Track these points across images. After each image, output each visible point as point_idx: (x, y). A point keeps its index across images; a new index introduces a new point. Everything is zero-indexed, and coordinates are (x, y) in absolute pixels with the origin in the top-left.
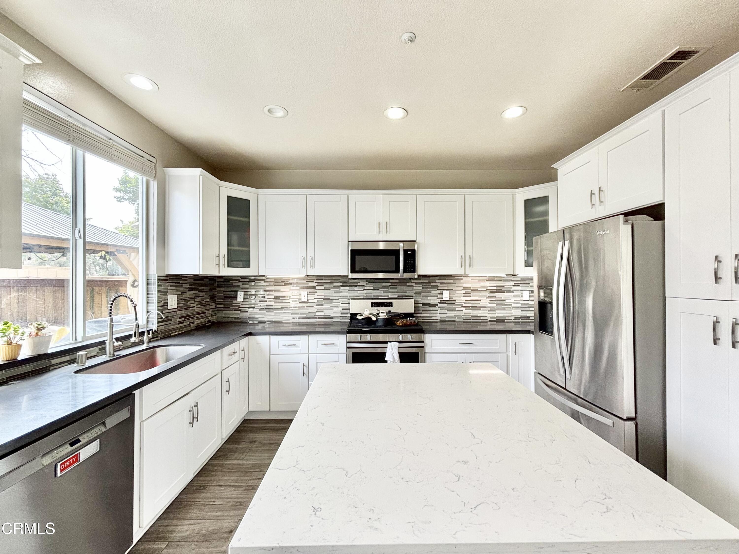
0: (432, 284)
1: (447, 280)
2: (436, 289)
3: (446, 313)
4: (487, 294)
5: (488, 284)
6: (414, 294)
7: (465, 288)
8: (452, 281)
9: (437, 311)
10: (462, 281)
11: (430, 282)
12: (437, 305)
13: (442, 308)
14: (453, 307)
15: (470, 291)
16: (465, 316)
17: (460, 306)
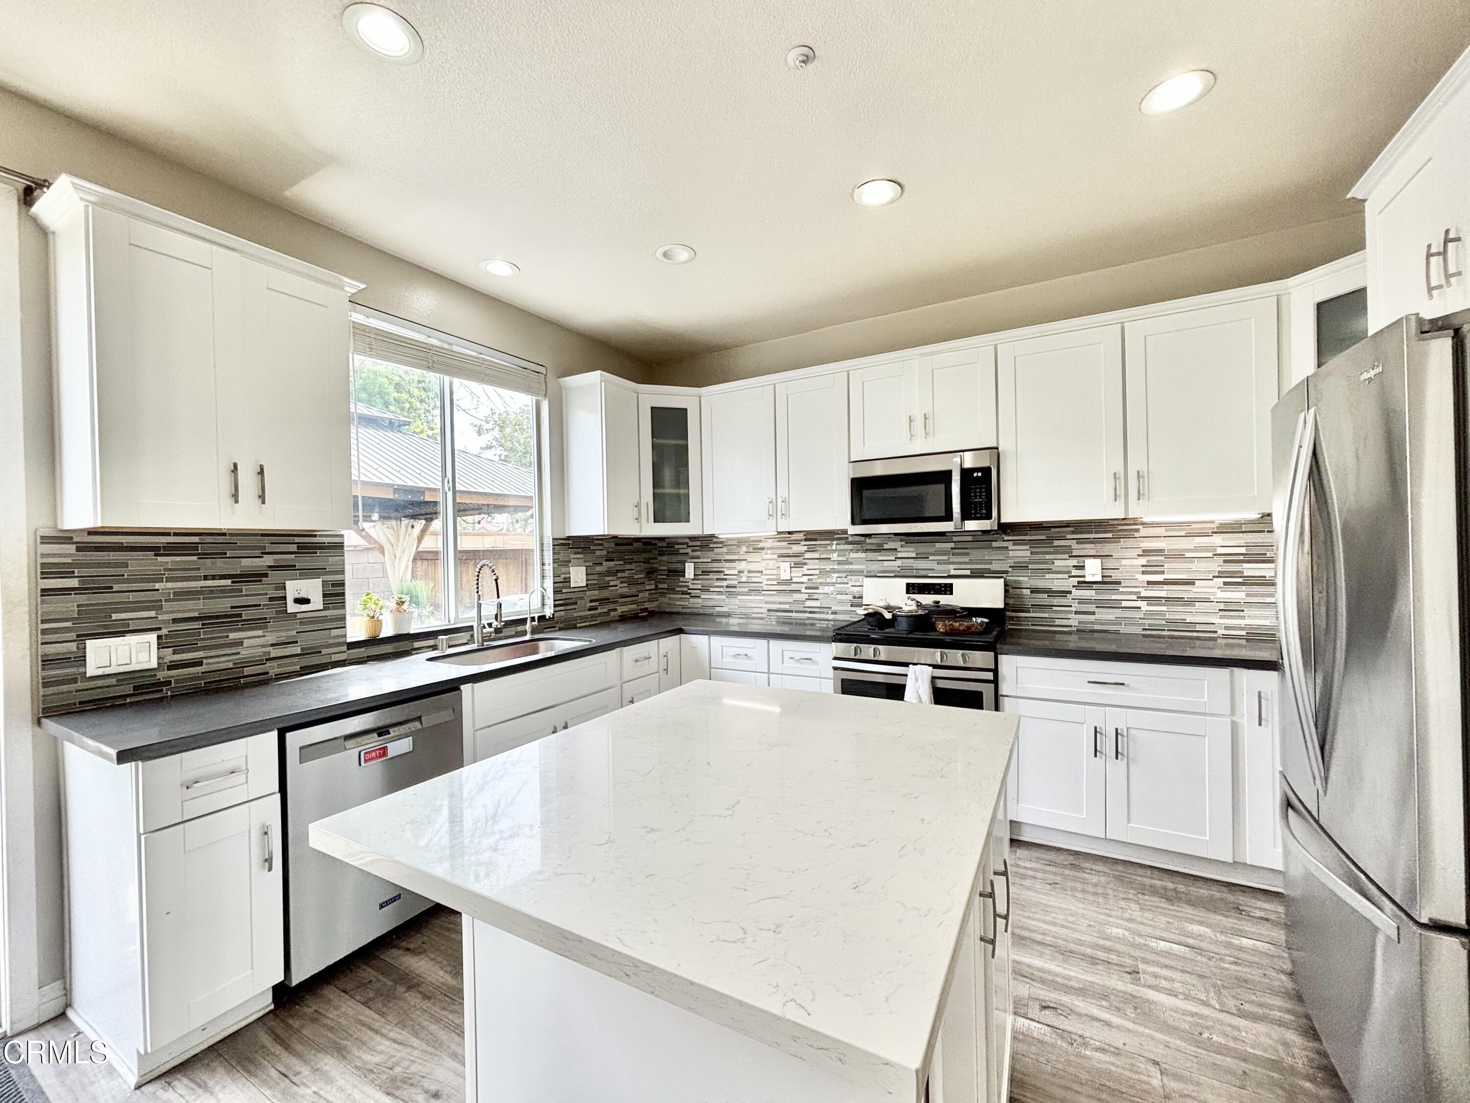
0: (1056, 543)
1: (1096, 532)
2: (1067, 556)
3: (1093, 613)
4: (1216, 566)
5: (1217, 540)
6: (1010, 567)
7: (1146, 552)
8: (1110, 535)
9: (1071, 606)
10: (1136, 535)
11: (1050, 539)
12: (1070, 592)
13: (1082, 601)
14: (1114, 597)
15: (1162, 558)
16: (1147, 622)
17: (1135, 597)
